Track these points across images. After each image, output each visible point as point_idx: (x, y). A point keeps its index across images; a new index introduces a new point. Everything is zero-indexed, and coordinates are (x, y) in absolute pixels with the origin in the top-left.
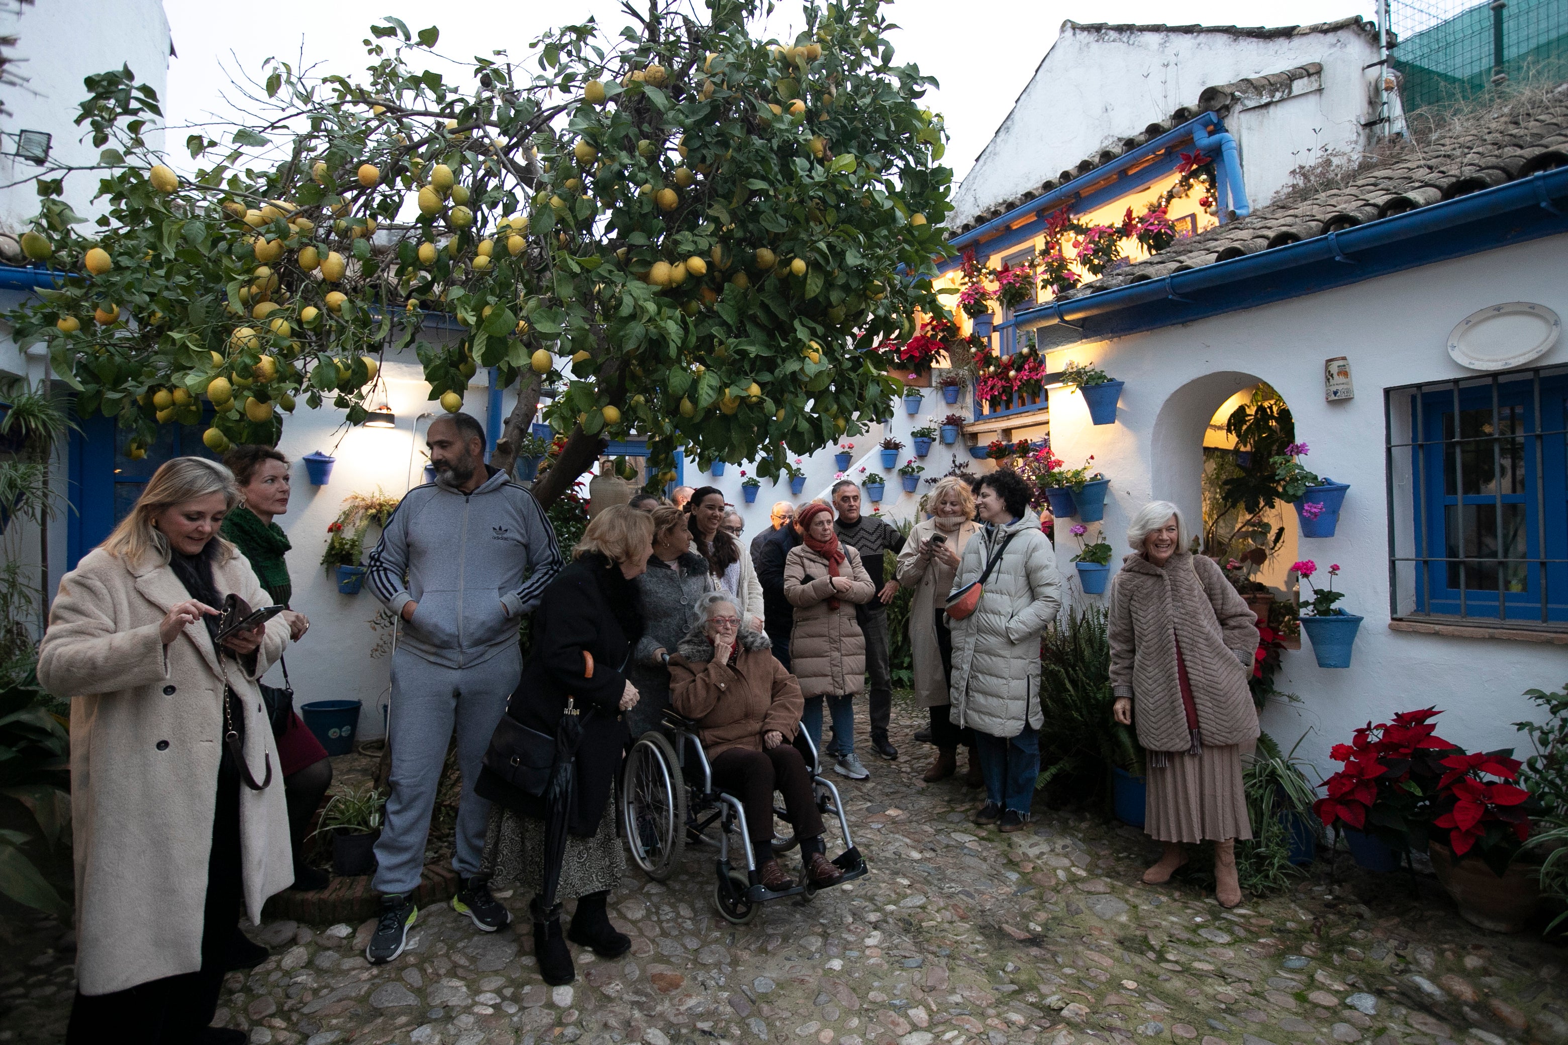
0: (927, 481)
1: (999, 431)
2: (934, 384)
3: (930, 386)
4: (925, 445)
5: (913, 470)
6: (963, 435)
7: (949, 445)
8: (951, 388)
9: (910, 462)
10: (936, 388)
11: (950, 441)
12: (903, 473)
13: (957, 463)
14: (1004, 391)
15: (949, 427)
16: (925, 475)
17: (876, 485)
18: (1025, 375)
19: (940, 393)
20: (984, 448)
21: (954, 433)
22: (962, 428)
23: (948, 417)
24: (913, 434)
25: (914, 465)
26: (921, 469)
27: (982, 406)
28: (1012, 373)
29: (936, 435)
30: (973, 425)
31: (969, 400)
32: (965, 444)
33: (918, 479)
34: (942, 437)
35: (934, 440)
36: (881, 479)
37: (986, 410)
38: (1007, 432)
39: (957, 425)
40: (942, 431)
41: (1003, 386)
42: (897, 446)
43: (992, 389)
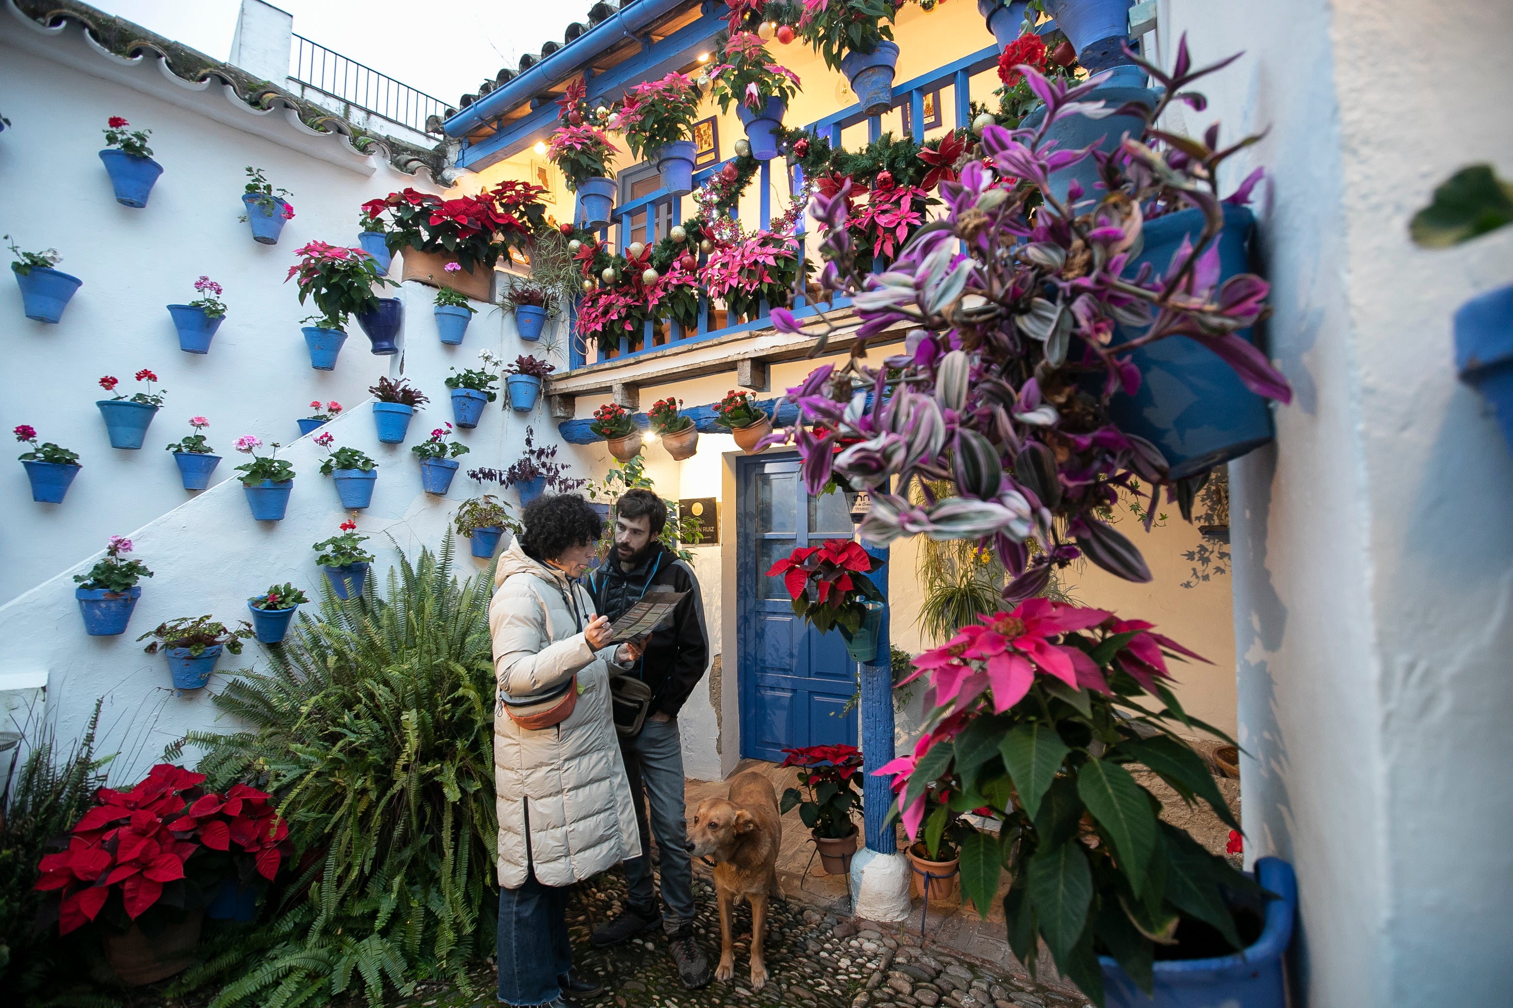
0: (474, 475)
1: (617, 388)
2: (499, 299)
3: (490, 300)
4: (472, 405)
5: (443, 448)
6: (549, 398)
7: (522, 412)
8: (530, 308)
9: (437, 433)
10: (503, 306)
11: (523, 403)
12: (421, 453)
13: (535, 447)
14: (629, 316)
15: (524, 378)
16: (468, 463)
17: (354, 473)
18: (674, 278)
19: (509, 318)
20: (584, 422)
21: (531, 390)
22: (547, 382)
23: (520, 361)
24: (450, 382)
25: (447, 440)
26: (459, 449)
27: (583, 348)
28: (650, 274)
29: (498, 387)
30: (568, 377)
31: (563, 335)
32: (551, 413)
33: (452, 469)
34: (508, 396)
35: (492, 397)
36: (367, 461)
37: (592, 354)
38: (632, 388)
39: (538, 375)
40: (508, 383)
41: (629, 307)
42: (410, 398)
43: (605, 313)
